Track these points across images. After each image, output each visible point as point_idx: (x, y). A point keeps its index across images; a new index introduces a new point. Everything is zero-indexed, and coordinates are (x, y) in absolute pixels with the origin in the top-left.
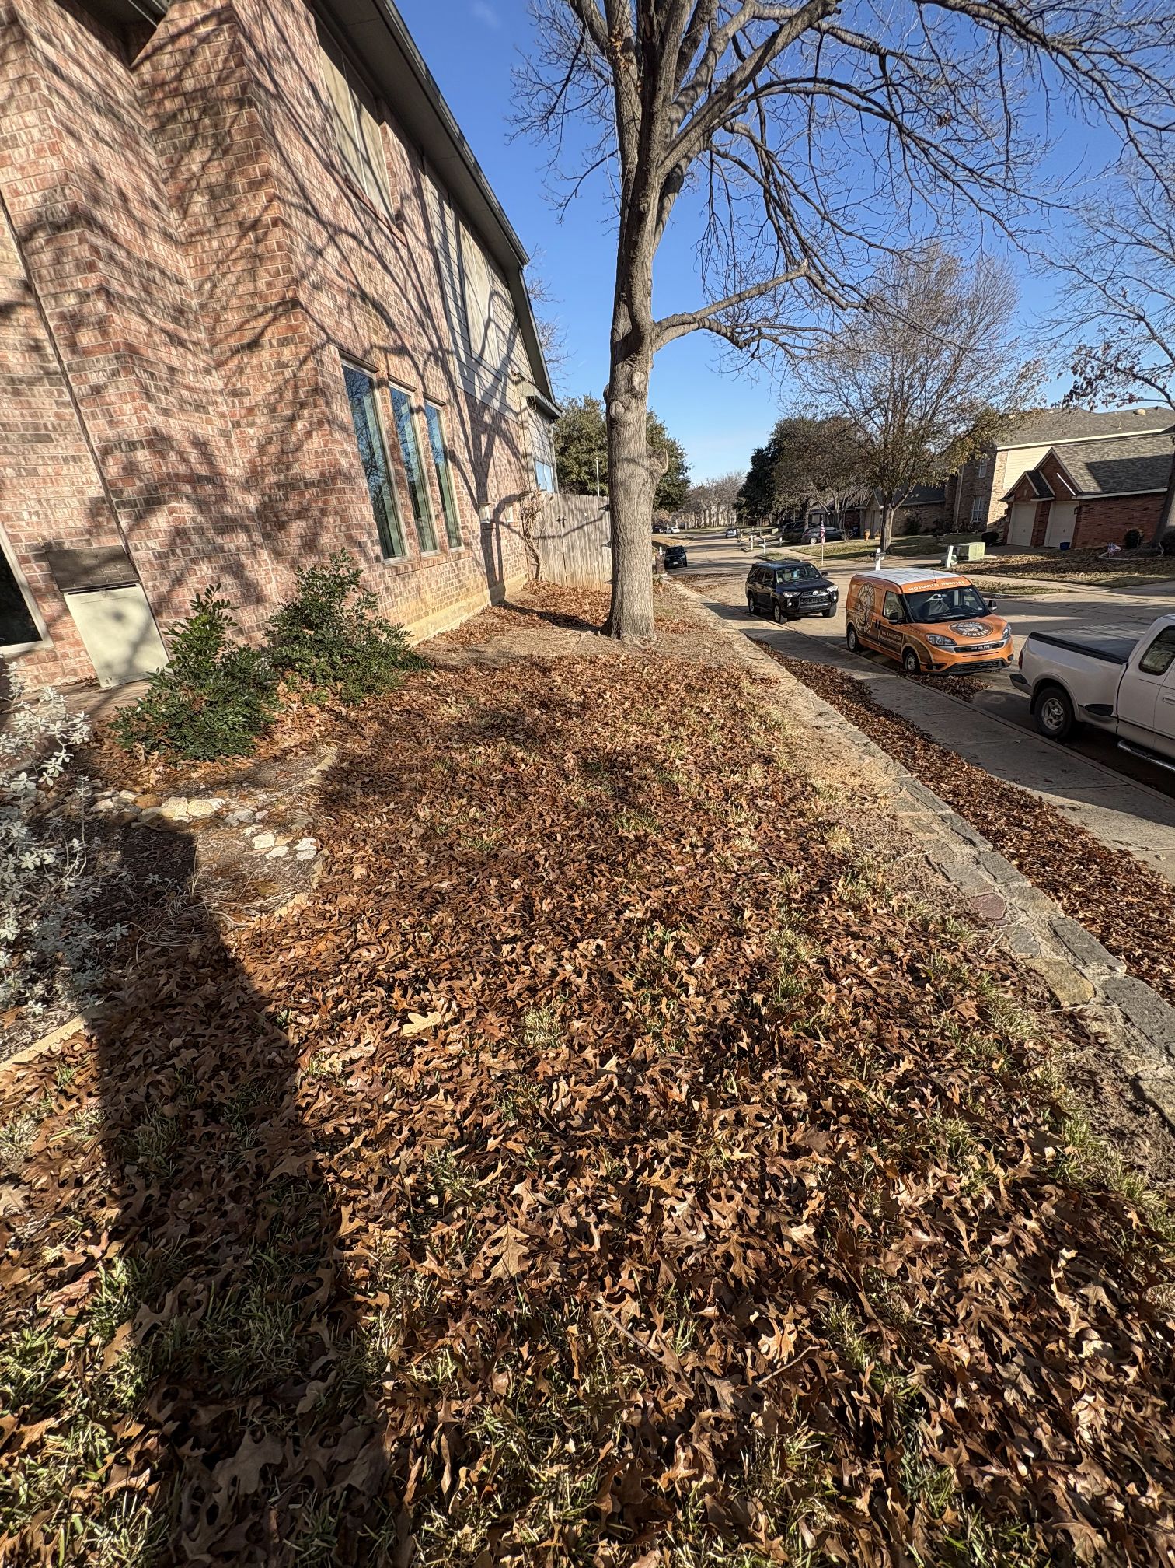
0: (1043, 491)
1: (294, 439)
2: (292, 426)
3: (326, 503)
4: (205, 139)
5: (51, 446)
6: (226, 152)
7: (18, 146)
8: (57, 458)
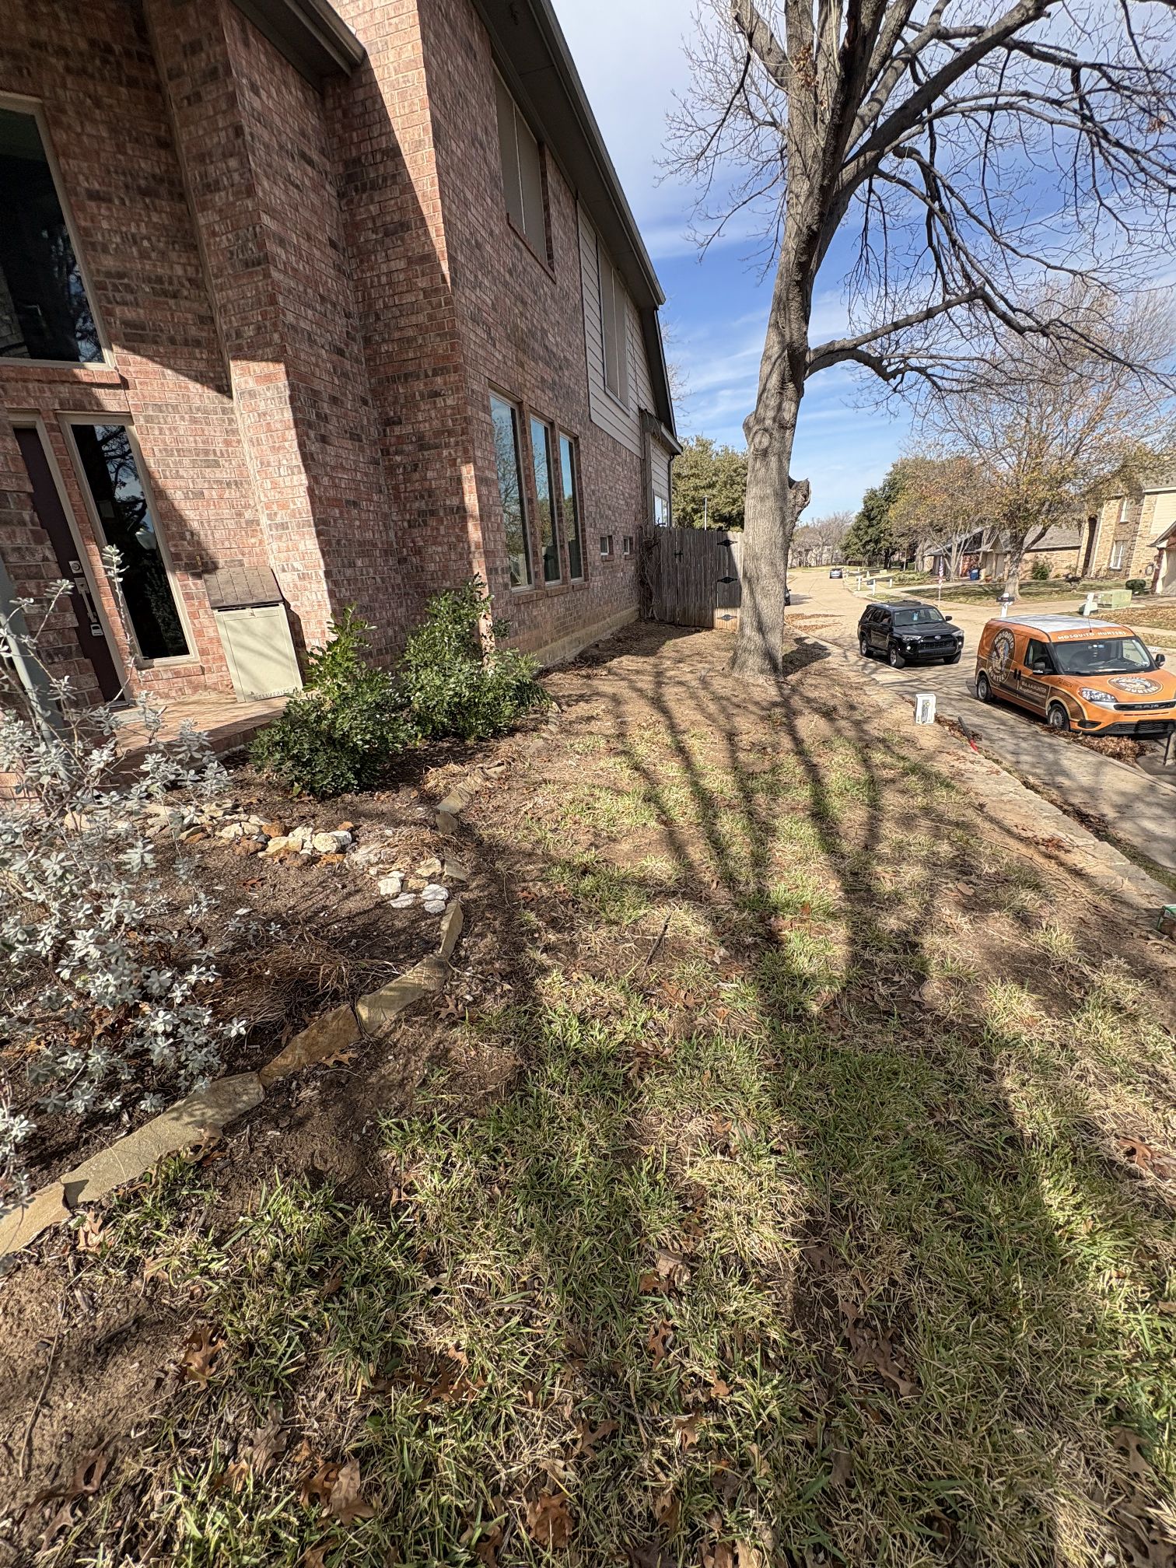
5: (216, 471)
7: (219, 190)
8: (221, 482)
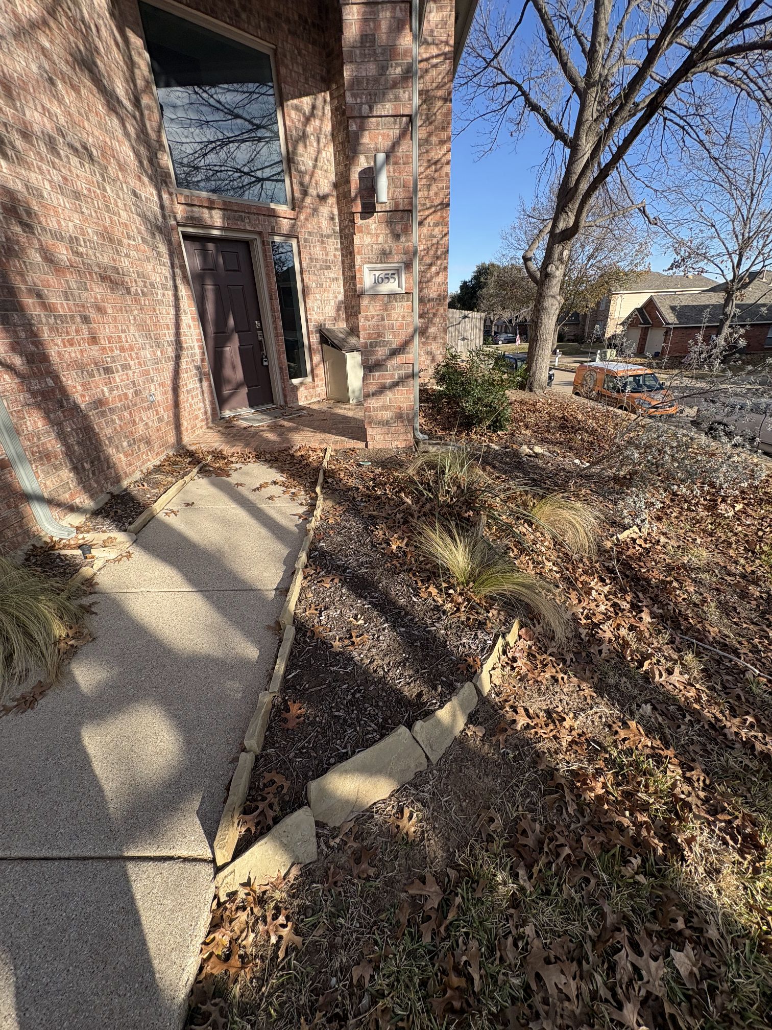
0: (646, 321)
1: (428, 275)
2: (429, 269)
3: (437, 310)
4: (421, 115)
6: (431, 123)
